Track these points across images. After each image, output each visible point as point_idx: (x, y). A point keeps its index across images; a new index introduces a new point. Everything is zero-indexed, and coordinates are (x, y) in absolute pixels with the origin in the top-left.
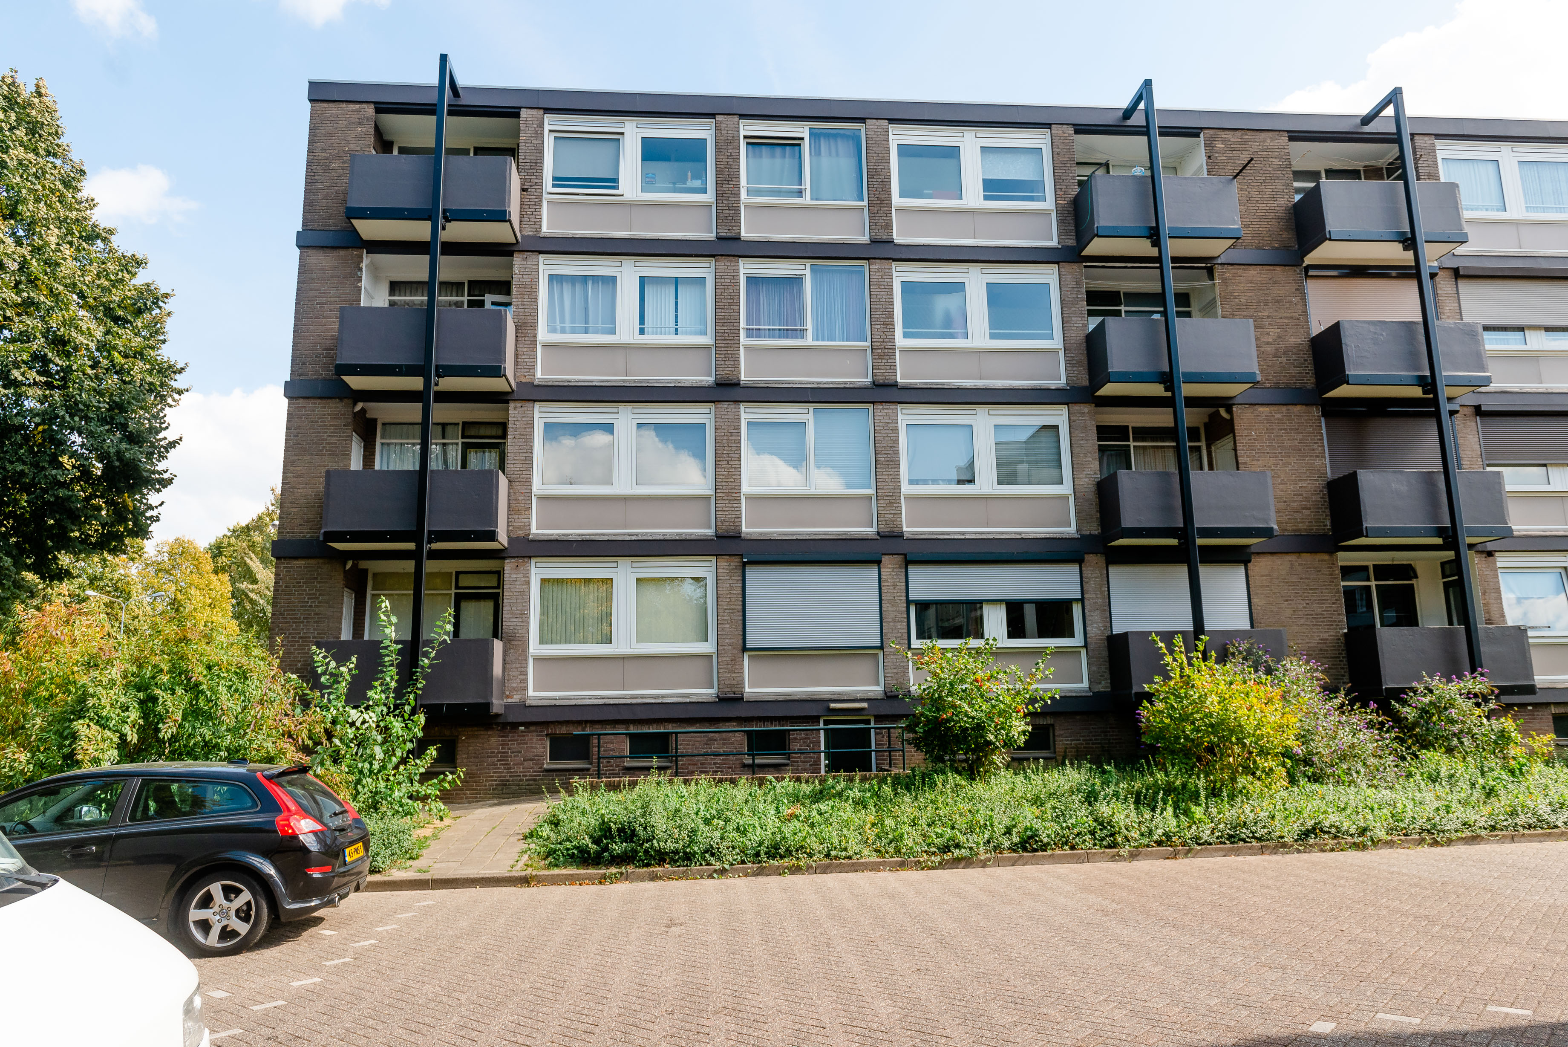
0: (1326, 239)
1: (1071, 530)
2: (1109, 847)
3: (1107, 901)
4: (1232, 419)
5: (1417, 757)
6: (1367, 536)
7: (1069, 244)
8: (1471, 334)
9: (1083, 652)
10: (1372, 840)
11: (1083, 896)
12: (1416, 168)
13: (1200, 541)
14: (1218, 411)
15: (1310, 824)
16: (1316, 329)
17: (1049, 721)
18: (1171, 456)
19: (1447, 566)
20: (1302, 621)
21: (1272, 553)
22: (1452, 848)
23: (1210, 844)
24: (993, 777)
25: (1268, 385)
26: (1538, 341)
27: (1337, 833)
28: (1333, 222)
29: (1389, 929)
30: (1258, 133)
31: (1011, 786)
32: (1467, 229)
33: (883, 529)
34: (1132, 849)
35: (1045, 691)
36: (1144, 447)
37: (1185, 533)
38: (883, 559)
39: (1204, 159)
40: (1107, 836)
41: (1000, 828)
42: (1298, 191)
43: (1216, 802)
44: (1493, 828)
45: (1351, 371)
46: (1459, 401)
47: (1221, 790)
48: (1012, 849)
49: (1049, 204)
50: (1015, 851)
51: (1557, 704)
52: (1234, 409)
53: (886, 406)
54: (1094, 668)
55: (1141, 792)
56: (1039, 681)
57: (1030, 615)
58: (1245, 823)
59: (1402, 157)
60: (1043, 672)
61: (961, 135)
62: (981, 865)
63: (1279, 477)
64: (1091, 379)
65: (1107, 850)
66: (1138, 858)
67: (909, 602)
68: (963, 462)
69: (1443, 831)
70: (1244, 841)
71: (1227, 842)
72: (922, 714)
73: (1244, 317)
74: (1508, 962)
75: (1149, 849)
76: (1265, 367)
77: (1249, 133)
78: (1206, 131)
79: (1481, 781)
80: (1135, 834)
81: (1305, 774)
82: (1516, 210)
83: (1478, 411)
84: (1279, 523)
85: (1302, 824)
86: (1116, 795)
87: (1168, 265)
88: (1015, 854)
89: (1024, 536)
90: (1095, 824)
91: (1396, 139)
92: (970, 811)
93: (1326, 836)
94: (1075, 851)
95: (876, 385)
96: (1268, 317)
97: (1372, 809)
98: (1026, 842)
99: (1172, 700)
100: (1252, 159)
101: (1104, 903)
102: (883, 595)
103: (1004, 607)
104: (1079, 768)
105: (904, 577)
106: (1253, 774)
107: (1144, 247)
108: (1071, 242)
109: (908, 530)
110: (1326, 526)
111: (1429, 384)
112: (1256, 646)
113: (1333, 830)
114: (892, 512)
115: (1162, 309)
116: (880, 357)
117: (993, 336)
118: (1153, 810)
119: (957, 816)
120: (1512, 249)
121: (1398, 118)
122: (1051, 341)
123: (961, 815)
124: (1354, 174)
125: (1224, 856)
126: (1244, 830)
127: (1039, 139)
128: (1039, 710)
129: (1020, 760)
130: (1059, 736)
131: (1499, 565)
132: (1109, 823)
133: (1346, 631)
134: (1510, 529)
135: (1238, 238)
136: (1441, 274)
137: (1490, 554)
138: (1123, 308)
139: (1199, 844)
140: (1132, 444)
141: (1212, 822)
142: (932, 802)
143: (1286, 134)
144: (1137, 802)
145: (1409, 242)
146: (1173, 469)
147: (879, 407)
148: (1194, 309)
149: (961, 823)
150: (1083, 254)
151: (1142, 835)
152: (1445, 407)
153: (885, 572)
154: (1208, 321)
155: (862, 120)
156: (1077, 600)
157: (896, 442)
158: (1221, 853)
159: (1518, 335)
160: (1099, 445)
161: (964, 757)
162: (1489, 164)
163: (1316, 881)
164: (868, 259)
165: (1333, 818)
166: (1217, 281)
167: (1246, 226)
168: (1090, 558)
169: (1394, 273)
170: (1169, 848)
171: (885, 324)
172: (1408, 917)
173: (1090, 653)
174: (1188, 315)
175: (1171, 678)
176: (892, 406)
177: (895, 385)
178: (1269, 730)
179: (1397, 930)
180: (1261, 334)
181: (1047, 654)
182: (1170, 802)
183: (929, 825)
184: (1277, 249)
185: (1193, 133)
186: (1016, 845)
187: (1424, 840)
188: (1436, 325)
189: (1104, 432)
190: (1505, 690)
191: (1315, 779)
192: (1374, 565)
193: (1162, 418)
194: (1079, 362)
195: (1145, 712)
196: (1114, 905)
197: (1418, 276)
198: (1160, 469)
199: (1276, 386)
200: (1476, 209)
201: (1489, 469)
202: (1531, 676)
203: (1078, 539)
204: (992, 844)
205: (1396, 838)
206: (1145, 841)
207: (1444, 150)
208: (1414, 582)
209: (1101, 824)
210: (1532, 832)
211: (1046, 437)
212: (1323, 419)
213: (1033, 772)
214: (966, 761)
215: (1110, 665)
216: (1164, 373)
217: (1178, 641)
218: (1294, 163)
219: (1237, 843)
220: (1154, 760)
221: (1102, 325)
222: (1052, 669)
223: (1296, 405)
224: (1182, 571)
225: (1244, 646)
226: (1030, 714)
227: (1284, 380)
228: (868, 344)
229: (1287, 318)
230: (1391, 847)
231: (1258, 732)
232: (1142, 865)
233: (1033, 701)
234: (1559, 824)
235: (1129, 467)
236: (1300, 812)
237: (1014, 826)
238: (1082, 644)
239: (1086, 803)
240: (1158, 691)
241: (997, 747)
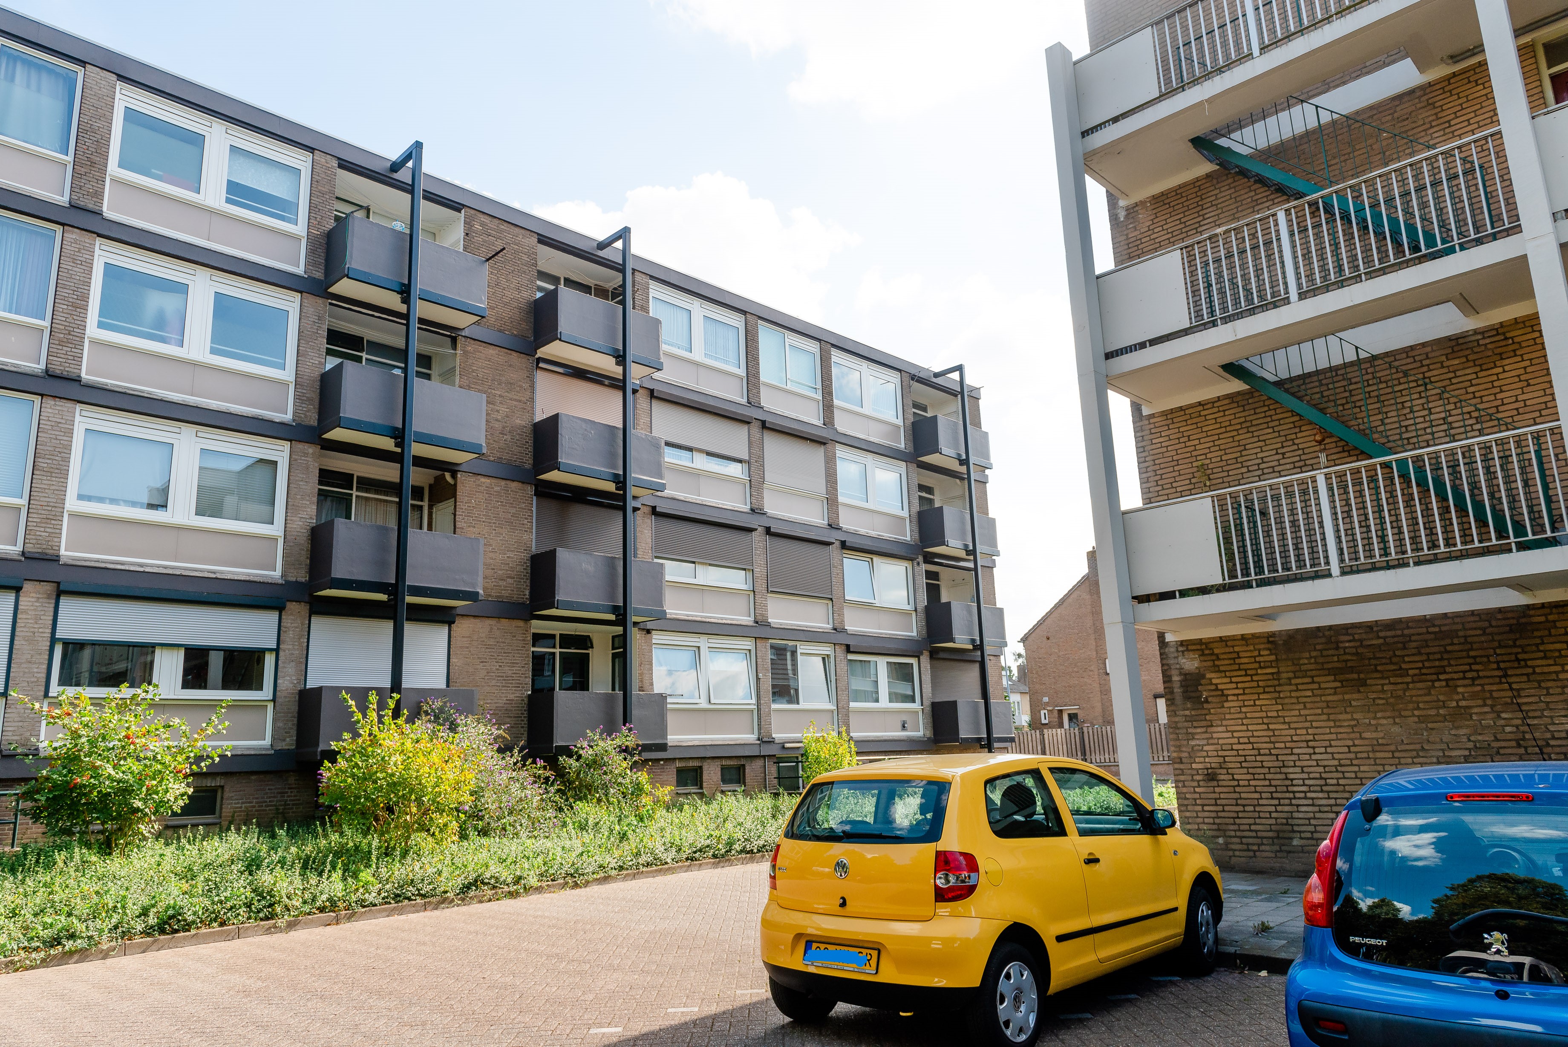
0: (557, 339)
1: (276, 574)
2: (267, 918)
3: (252, 980)
4: (455, 485)
5: (572, 808)
6: (557, 608)
7: (316, 276)
8: (655, 446)
9: (270, 706)
10: (525, 888)
11: (225, 977)
12: (634, 298)
13: (409, 599)
14: (444, 475)
15: (472, 877)
16: (539, 417)
17: (219, 782)
18: (393, 511)
19: (616, 640)
20: (493, 683)
21: (475, 616)
22: (588, 889)
23: (375, 905)
24: (135, 850)
25: (492, 458)
26: (701, 462)
27: (495, 884)
28: (565, 325)
29: (525, 970)
30: (512, 227)
31: (157, 858)
32: (663, 359)
33: (30, 548)
34: (292, 919)
35: (214, 748)
36: (367, 499)
37: (395, 590)
38: (25, 585)
39: (462, 235)
40: (264, 907)
41: (133, 909)
42: (540, 289)
43: (387, 862)
44: (621, 868)
45: (562, 459)
46: (641, 501)
47: (394, 848)
48: (146, 933)
49: (300, 229)
50: (149, 935)
51: (680, 759)
52: (459, 476)
53: (59, 403)
54: (280, 724)
55: (311, 856)
56: (209, 738)
57: (216, 664)
58: (412, 881)
59: (623, 286)
60: (215, 727)
61: (209, 124)
62: (101, 956)
63: (491, 545)
64: (320, 420)
65: (263, 923)
66: (297, 927)
67: (53, 641)
68: (159, 484)
69: (583, 875)
70: (409, 899)
71: (392, 902)
72: (47, 779)
73: (479, 391)
74: (612, 987)
75: (310, 917)
76: (491, 441)
77: (506, 224)
78: (468, 210)
79: (617, 827)
80: (297, 902)
81: (476, 829)
82: (698, 355)
83: (654, 511)
84: (484, 589)
85: (466, 878)
86: (282, 862)
87: (415, 325)
88: (148, 939)
89: (219, 576)
90: (253, 895)
91: (621, 269)
92: (97, 893)
93: (486, 888)
94: (225, 928)
95: (49, 375)
96: (500, 396)
97: (528, 858)
98: (165, 923)
99: (357, 759)
100: (504, 249)
101: (248, 982)
102: (18, 629)
103: (182, 653)
104: (246, 834)
105: (52, 609)
106: (428, 830)
107: (393, 301)
108: (319, 275)
109: (66, 553)
110: (525, 595)
111: (621, 482)
112: (448, 705)
113: (493, 881)
114: (48, 530)
115: (403, 365)
116: (61, 343)
117: (213, 351)
118: (320, 874)
119: (78, 899)
120: (692, 385)
121: (625, 251)
122: (281, 372)
123: (83, 898)
124: (585, 288)
125: (388, 916)
126: (411, 888)
127: (301, 161)
128: (205, 769)
129: (176, 828)
130: (227, 799)
131: (654, 641)
132: (269, 893)
133: (530, 693)
134: (665, 612)
135: (483, 317)
136: (641, 391)
137: (648, 632)
138: (364, 355)
139: (364, 907)
140: (355, 493)
141: (380, 883)
142: (45, 885)
143: (536, 236)
144: (305, 867)
145: (621, 358)
146: (393, 524)
147: (50, 402)
148: (434, 372)
149: (82, 908)
150: (329, 290)
151: (305, 902)
152: (631, 504)
153: (24, 601)
154: (446, 388)
155: (83, 63)
156: (271, 650)
157: (68, 447)
158: (385, 914)
159: (687, 454)
160: (319, 490)
161: (101, 827)
162: (684, 311)
163: (470, 933)
164: (63, 224)
165: (494, 869)
166: (458, 352)
167: (492, 308)
168: (292, 606)
169: (607, 382)
170: (332, 914)
171: (75, 306)
172: (541, 958)
173: (277, 708)
174: (428, 377)
175: (360, 735)
176: (69, 405)
177: (77, 380)
178: (447, 787)
179: (531, 970)
180: (492, 410)
181: (222, 707)
182: (340, 865)
183: (36, 915)
184: (515, 336)
185: (456, 207)
186: (152, 927)
187: (567, 883)
188: (632, 432)
189: (326, 476)
190: (646, 748)
191: (484, 832)
192: (560, 635)
193: (388, 472)
194: (309, 399)
195: (327, 772)
196: (260, 983)
197: (623, 389)
198: (380, 522)
199: (499, 461)
200: (672, 345)
201: (656, 560)
202: (665, 736)
203: (282, 584)
204: (120, 930)
205: (544, 884)
206: (307, 908)
207: (656, 291)
208: (590, 651)
209: (260, 894)
210: (649, 869)
211: (263, 473)
212: (535, 498)
213: (189, 842)
214: (102, 832)
215: (298, 721)
216: (397, 429)
217: (373, 698)
218: (539, 263)
219: (401, 902)
220: (331, 822)
221: (339, 367)
222: (227, 723)
223: (513, 481)
224: (388, 627)
225: (438, 704)
226: (193, 774)
227: (505, 456)
228: (46, 323)
229: (516, 400)
230: (540, 893)
231: (437, 789)
232: (299, 935)
233: (199, 759)
234: (669, 860)
235: (348, 517)
236: (465, 866)
237: (153, 906)
238: (271, 697)
239: (246, 873)
240: (345, 748)
241: (146, 815)
